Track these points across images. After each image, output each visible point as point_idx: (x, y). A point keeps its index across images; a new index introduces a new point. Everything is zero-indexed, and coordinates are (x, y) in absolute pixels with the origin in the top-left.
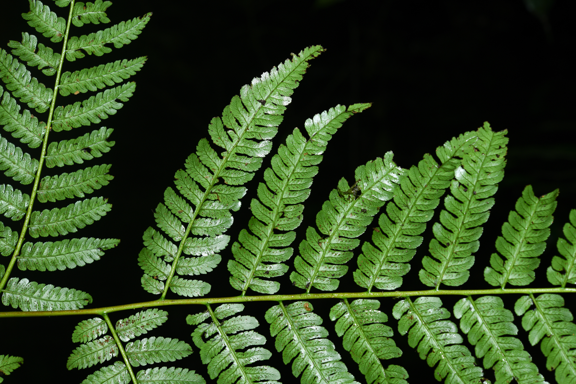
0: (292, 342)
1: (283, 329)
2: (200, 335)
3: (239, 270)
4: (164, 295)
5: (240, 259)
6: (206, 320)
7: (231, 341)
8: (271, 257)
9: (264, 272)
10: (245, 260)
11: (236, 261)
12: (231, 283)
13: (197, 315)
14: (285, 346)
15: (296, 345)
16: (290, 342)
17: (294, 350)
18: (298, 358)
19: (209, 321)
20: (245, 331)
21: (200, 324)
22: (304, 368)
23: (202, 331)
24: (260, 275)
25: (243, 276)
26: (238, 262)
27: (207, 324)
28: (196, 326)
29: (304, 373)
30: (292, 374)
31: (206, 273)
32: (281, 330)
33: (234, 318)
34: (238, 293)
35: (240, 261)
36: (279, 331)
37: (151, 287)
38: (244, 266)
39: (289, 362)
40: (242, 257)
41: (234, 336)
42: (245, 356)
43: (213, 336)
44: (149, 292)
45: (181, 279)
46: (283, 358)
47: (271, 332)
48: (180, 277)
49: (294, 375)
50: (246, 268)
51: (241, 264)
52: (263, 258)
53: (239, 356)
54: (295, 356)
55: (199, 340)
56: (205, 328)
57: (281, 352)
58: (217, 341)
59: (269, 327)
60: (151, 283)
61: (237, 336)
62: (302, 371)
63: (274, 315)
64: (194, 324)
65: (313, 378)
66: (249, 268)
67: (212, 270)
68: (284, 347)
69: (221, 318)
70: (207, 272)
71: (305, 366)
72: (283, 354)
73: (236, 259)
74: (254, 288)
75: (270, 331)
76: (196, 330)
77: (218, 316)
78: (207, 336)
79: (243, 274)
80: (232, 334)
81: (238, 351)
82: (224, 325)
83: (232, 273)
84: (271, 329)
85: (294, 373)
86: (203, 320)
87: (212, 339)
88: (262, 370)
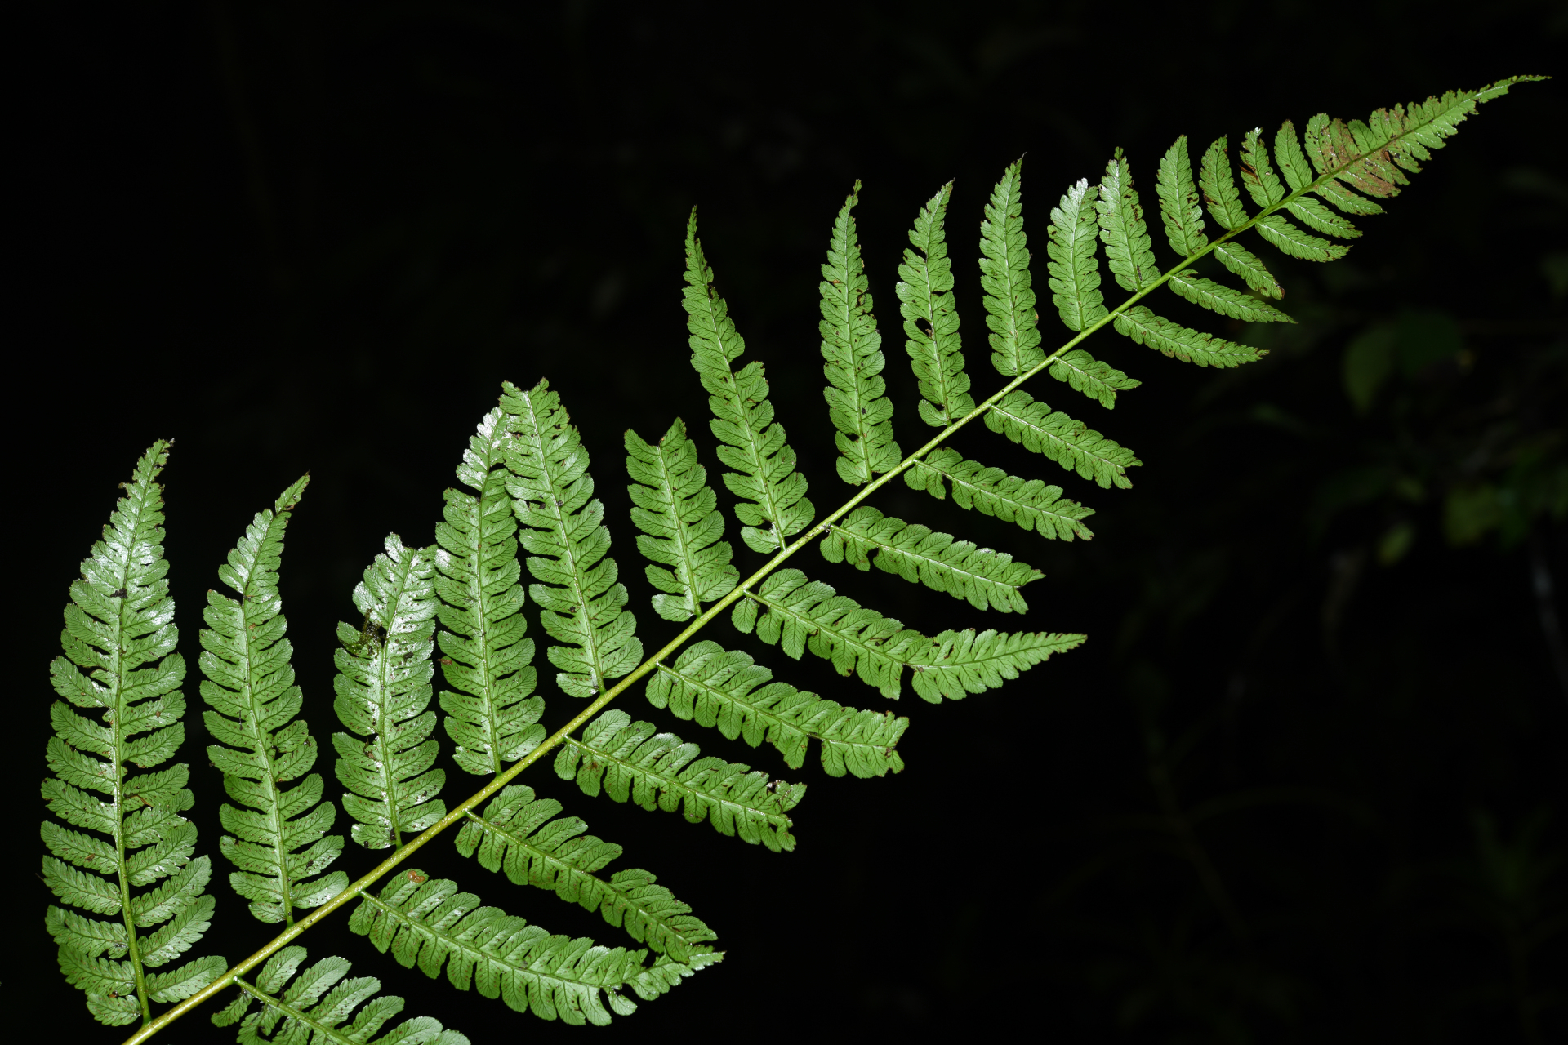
0: (425, 945)
1: (396, 934)
2: (253, 1034)
3: (258, 886)
4: (146, 1013)
5: (247, 865)
6: (249, 1007)
7: (315, 1017)
8: (301, 835)
9: (305, 867)
10: (258, 862)
11: (242, 871)
12: (257, 917)
13: (227, 1008)
14: (417, 956)
15: (435, 946)
16: (421, 948)
17: (436, 954)
18: (452, 962)
19: (256, 1006)
20: (332, 988)
21: (242, 1019)
22: (471, 971)
23: (253, 1028)
24: (301, 877)
25: (271, 893)
26: (248, 872)
27: (255, 1014)
28: (236, 1026)
29: (477, 979)
30: (458, 990)
31: (201, 936)
32: (392, 936)
33: (299, 978)
34: (279, 928)
35: (251, 869)
36: (391, 940)
37: (114, 1014)
38: (262, 875)
39: (438, 972)
40: (250, 860)
41: (317, 1007)
42: (356, 1028)
43: (278, 1027)
44: (115, 1024)
45: (163, 976)
46: (424, 971)
47: (377, 946)
48: (158, 971)
49: (461, 989)
50: (268, 876)
51: (255, 873)
52: (287, 843)
53: (346, 1033)
54: (444, 961)
55: (257, 1041)
56: (256, 1023)
57: (416, 965)
58: (290, 1031)
59: (369, 940)
60: (110, 1006)
61: (322, 1004)
62: (470, 976)
63: (364, 920)
64: (231, 1022)
65: (499, 978)
66: (273, 874)
67: (209, 924)
68: (415, 957)
69: (276, 991)
70: (201, 933)
71: (472, 968)
72: (421, 967)
73: (241, 868)
74: (302, 903)
75: (373, 945)
76: (241, 1032)
77: (268, 989)
78: (268, 1032)
79: (269, 890)
80: (311, 1008)
81: (339, 1026)
82: (288, 999)
83: (248, 896)
84: (373, 942)
85: (458, 986)
86: (246, 1010)
87: (279, 1033)
88: (400, 1032)
